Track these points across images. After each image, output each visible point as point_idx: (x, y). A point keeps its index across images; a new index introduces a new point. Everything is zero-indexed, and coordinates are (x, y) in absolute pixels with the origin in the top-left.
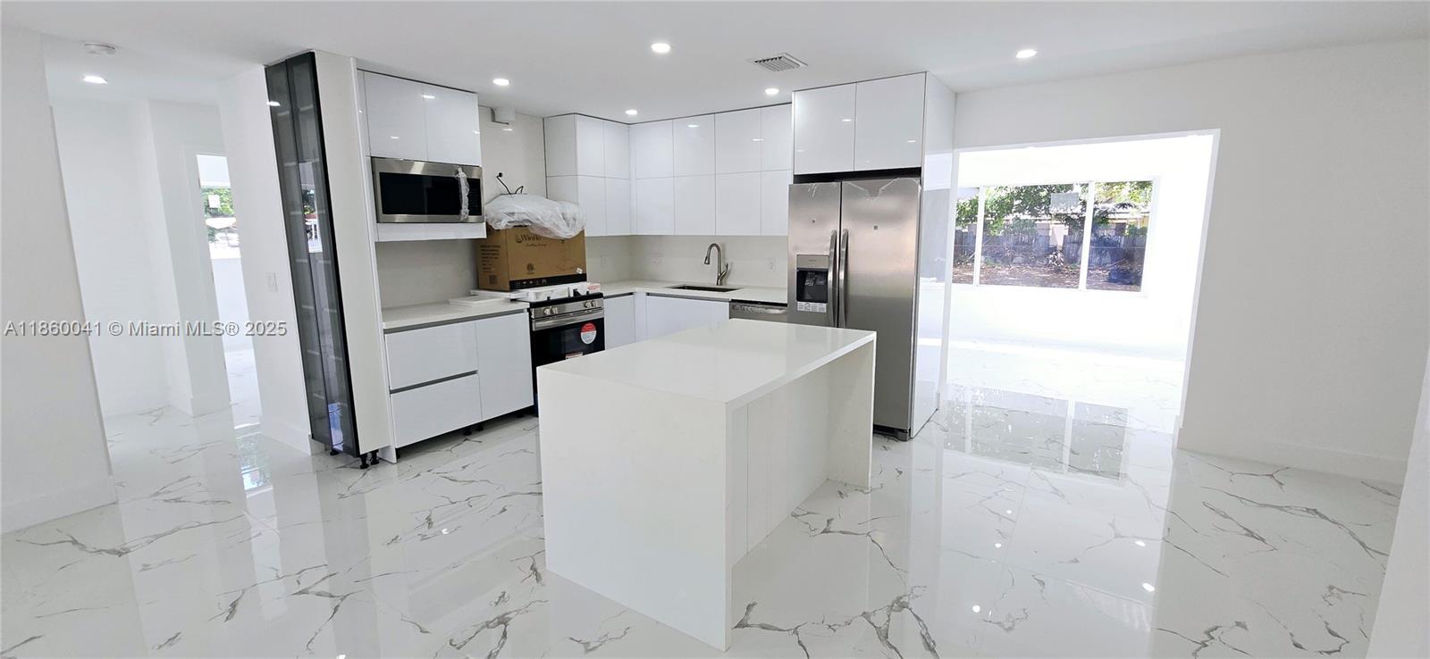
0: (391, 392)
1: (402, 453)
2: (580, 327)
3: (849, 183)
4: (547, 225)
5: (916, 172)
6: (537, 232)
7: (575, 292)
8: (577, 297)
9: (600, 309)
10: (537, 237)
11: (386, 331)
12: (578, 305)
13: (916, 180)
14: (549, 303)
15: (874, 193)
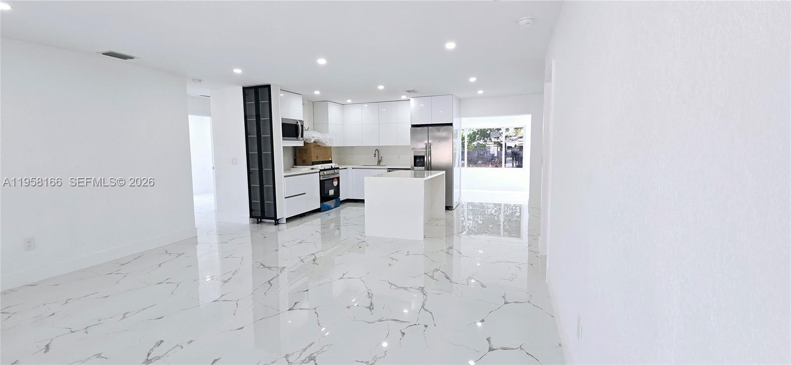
0: (286, 198)
1: (288, 220)
2: (333, 179)
3: (431, 127)
4: (324, 142)
5: (451, 124)
6: (320, 144)
7: (332, 167)
8: (332, 169)
9: (338, 173)
10: (319, 146)
11: (285, 176)
12: (332, 172)
13: (451, 127)
14: (325, 170)
15: (439, 131)
